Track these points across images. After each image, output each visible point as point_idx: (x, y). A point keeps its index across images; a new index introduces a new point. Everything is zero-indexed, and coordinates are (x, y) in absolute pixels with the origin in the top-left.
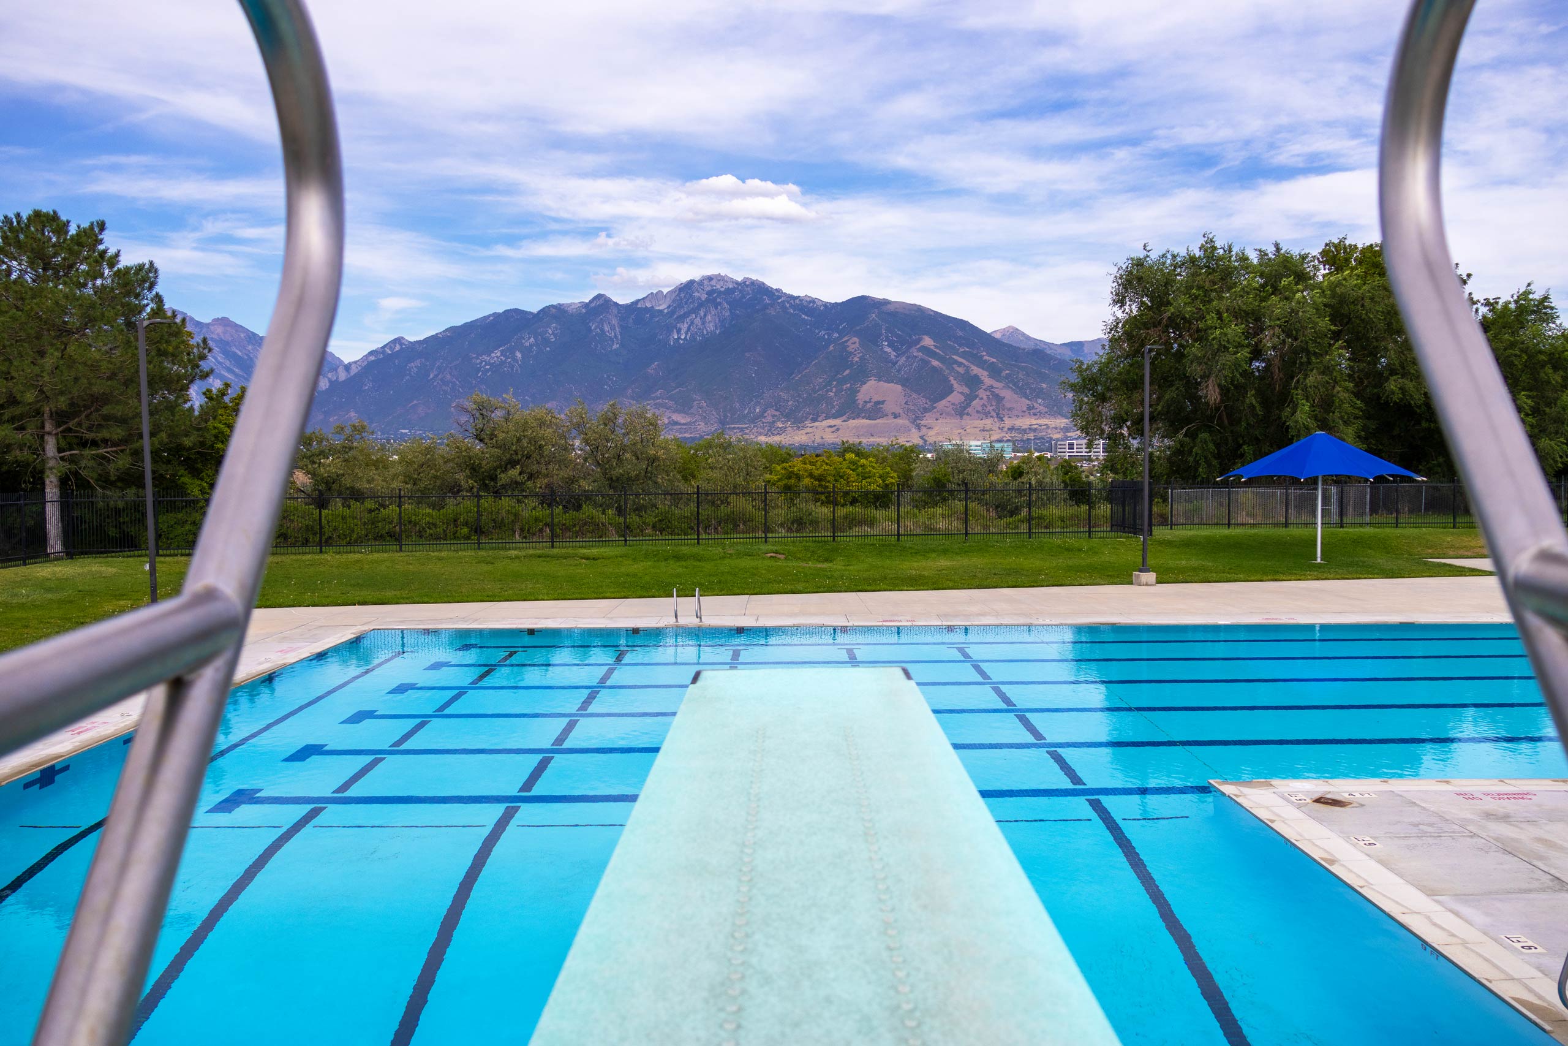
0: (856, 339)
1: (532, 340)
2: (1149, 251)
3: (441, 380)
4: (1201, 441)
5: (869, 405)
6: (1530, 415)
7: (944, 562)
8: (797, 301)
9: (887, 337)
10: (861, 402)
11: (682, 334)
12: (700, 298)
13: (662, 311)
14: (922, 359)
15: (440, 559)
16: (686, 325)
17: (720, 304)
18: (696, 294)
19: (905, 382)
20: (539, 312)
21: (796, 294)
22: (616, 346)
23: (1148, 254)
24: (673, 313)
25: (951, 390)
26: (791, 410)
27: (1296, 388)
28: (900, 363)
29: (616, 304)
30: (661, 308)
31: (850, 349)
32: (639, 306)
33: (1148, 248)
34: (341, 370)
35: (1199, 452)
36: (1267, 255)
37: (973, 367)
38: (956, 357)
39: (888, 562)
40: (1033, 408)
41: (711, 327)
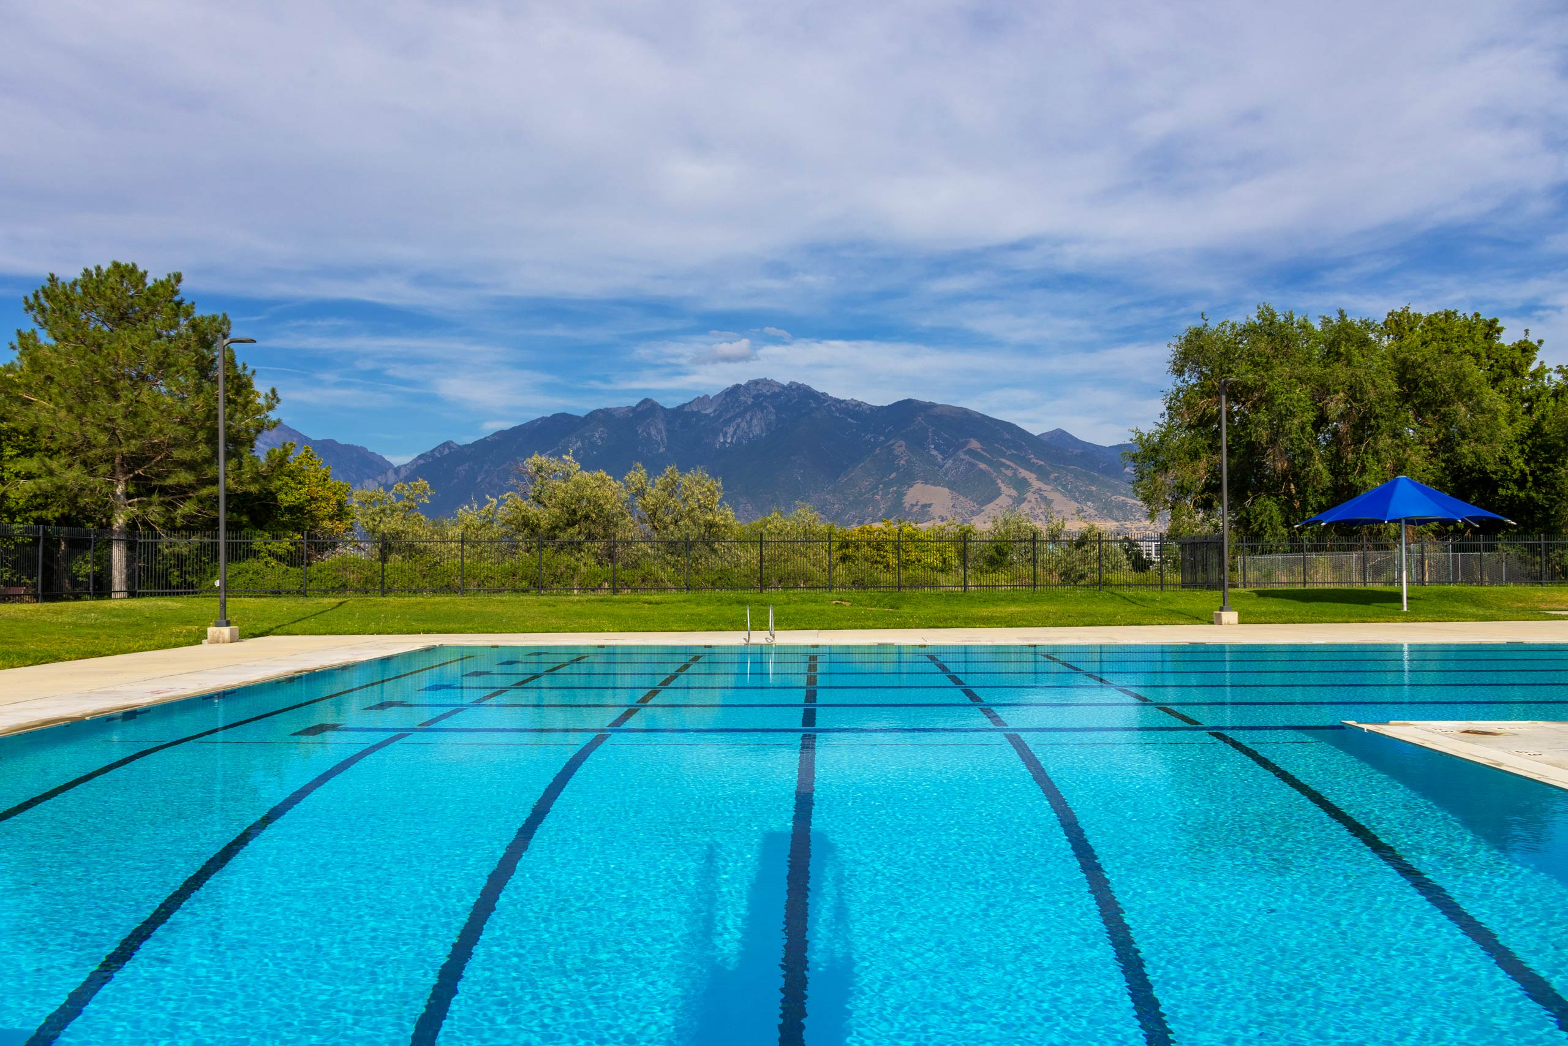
0: (902, 442)
1: (579, 444)
2: (1207, 320)
3: (489, 483)
5: (915, 509)
7: (1013, 609)
8: (843, 405)
9: (934, 440)
10: (907, 505)
11: (728, 437)
12: (746, 402)
13: (708, 415)
14: (969, 463)
15: (502, 602)
16: (732, 429)
17: (766, 407)
18: (742, 398)
19: (952, 486)
20: (586, 416)
21: (842, 398)
22: (662, 450)
23: (1207, 323)
24: (719, 416)
25: (998, 493)
26: (837, 513)
28: (947, 466)
29: (663, 408)
30: (707, 412)
31: (896, 452)
32: (686, 410)
33: (1206, 318)
34: (390, 473)
36: (1331, 322)
37: (1021, 470)
38: (1003, 460)
39: (957, 608)
40: (1083, 511)
41: (757, 431)
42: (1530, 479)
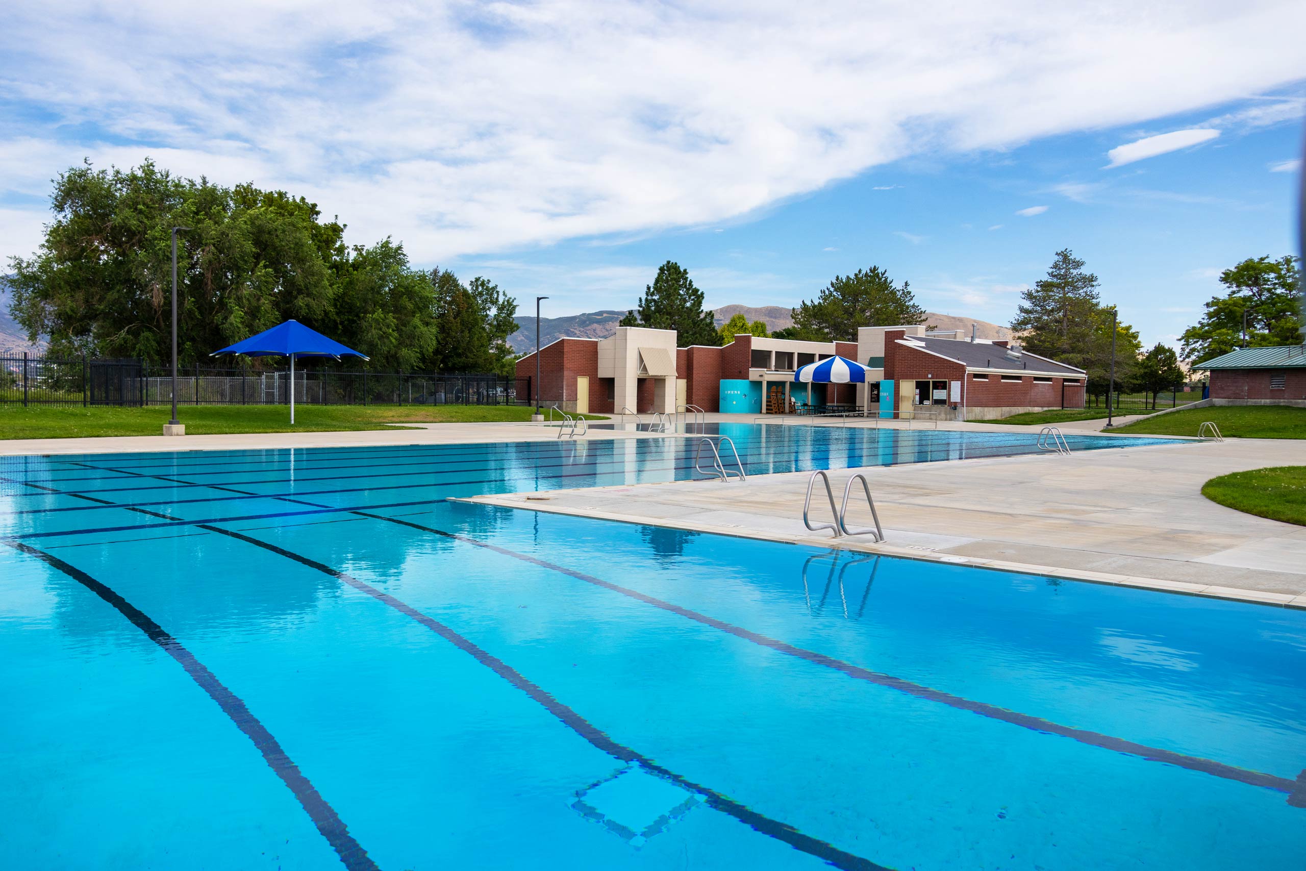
2: (90, 164)
4: (144, 340)
6: (396, 330)
23: (90, 167)
27: (229, 298)
33: (89, 162)
35: (142, 348)
36: (195, 185)
42: (340, 327)
